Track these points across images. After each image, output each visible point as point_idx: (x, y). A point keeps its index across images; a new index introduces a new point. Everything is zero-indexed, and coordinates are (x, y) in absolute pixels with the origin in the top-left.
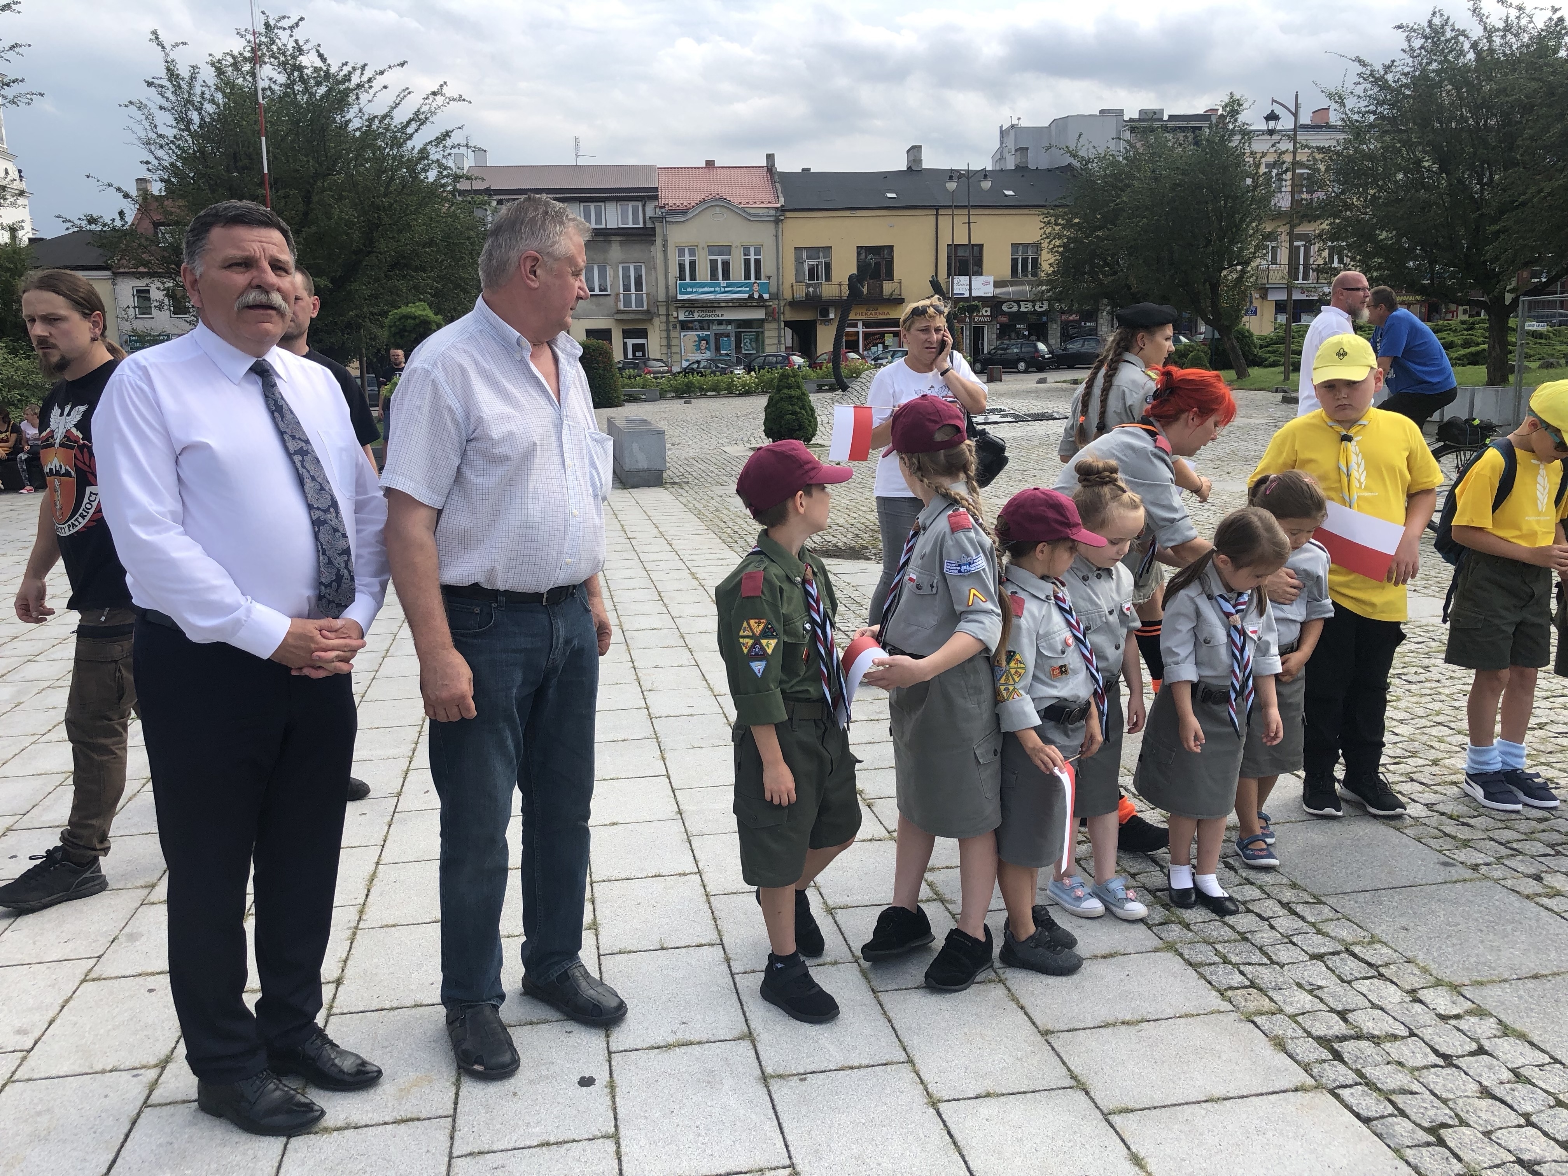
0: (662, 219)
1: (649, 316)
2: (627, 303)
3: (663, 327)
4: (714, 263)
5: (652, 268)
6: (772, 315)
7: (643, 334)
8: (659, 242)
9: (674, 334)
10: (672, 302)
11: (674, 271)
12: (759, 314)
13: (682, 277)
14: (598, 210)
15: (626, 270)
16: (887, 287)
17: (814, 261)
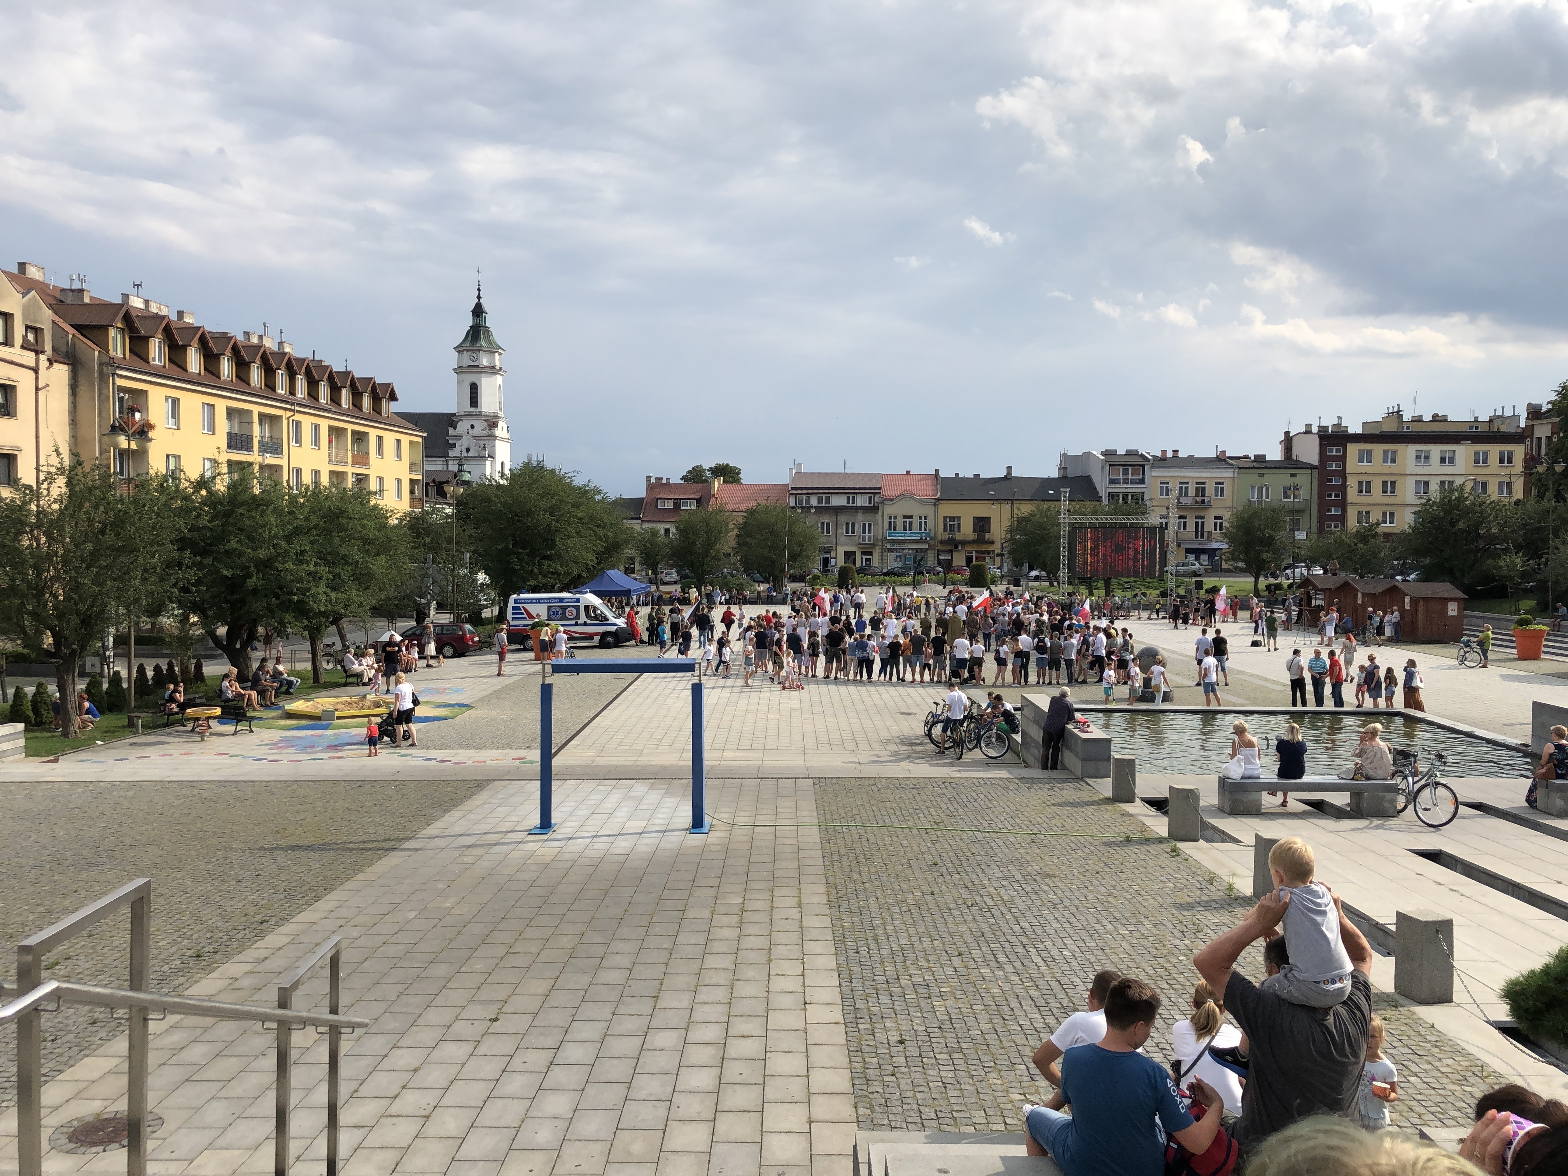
0: (882, 502)
1: (873, 545)
2: (864, 539)
3: (880, 551)
4: (905, 523)
5: (876, 524)
6: (930, 547)
7: (871, 553)
8: (880, 513)
9: (885, 554)
10: (884, 539)
11: (886, 525)
12: (925, 546)
13: (890, 529)
14: (853, 498)
15: (864, 525)
16: (987, 536)
17: (952, 523)
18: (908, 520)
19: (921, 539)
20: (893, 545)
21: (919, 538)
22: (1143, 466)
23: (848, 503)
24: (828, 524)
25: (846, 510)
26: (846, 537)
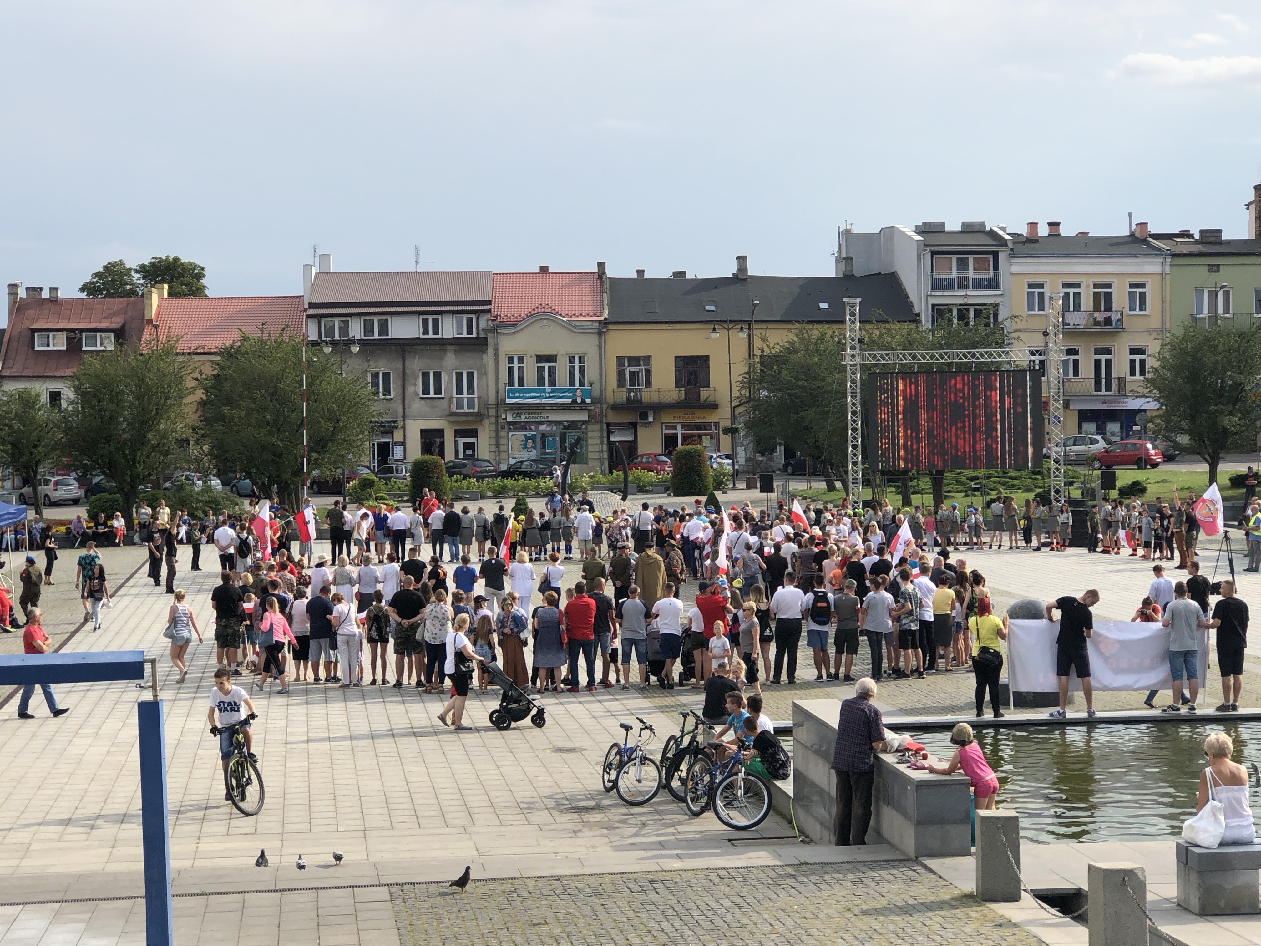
0: (494, 330)
1: (480, 416)
2: (460, 405)
3: (493, 427)
4: (541, 370)
5: (483, 373)
6: (593, 418)
7: (473, 433)
8: (490, 351)
9: (503, 434)
10: (501, 405)
11: (504, 376)
12: (583, 417)
13: (511, 383)
14: (436, 322)
15: (459, 376)
16: (704, 393)
17: (635, 369)
18: (546, 365)
19: (574, 401)
20: (519, 415)
21: (570, 401)
22: (995, 254)
23: (426, 332)
24: (386, 376)
25: (422, 347)
26: (423, 402)
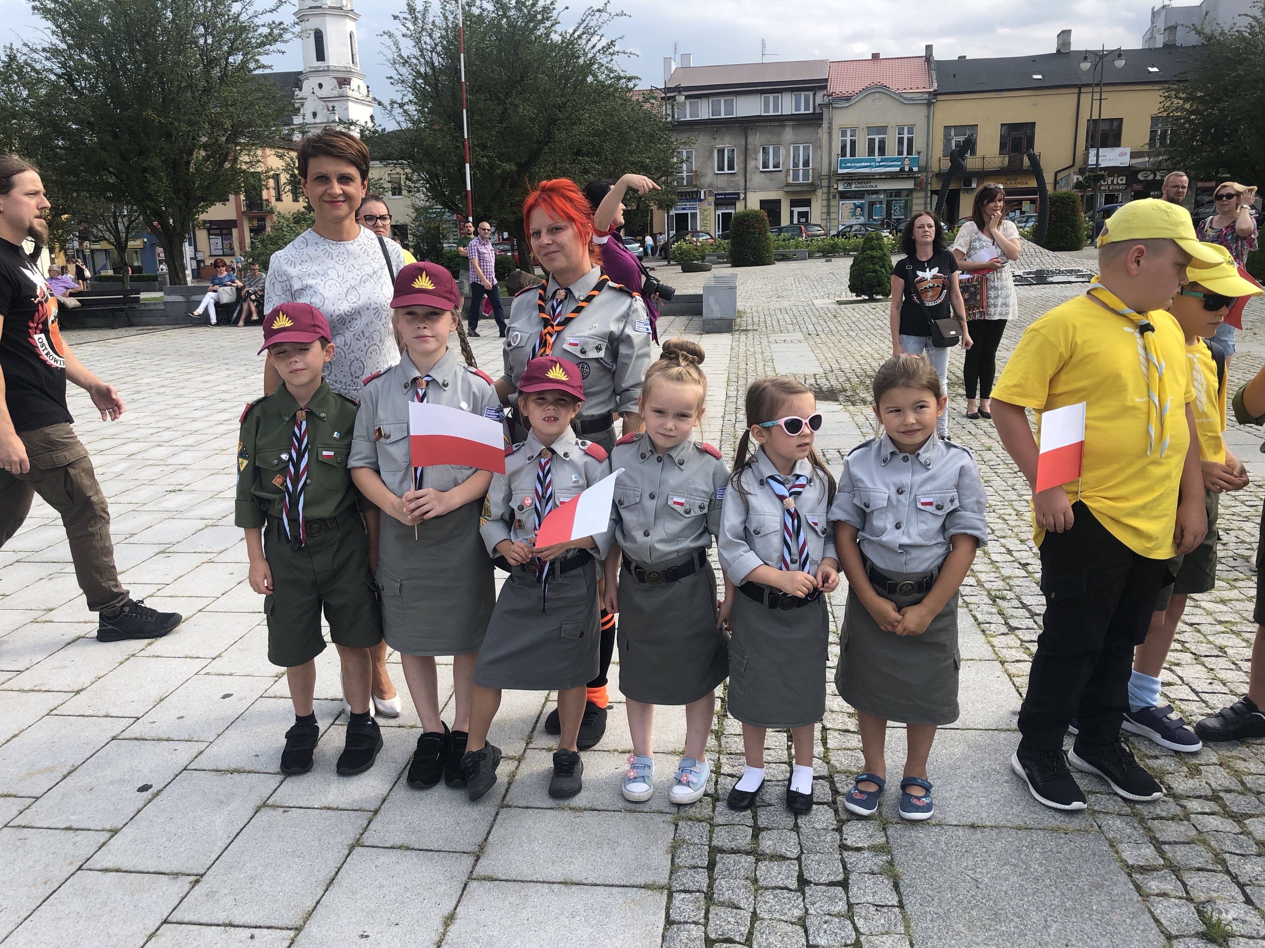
0: (828, 105)
1: (813, 188)
2: (796, 177)
3: (825, 196)
4: (871, 141)
5: (818, 147)
6: (920, 186)
7: (808, 203)
8: (825, 125)
9: (833, 203)
10: (834, 176)
11: (837, 149)
12: (910, 185)
13: (843, 154)
14: (776, 100)
15: (796, 150)
16: (1028, 159)
17: (961, 138)
18: (877, 138)
19: (902, 170)
20: (850, 184)
21: (898, 169)
24: (731, 152)
25: (763, 124)
26: (763, 175)
